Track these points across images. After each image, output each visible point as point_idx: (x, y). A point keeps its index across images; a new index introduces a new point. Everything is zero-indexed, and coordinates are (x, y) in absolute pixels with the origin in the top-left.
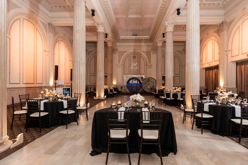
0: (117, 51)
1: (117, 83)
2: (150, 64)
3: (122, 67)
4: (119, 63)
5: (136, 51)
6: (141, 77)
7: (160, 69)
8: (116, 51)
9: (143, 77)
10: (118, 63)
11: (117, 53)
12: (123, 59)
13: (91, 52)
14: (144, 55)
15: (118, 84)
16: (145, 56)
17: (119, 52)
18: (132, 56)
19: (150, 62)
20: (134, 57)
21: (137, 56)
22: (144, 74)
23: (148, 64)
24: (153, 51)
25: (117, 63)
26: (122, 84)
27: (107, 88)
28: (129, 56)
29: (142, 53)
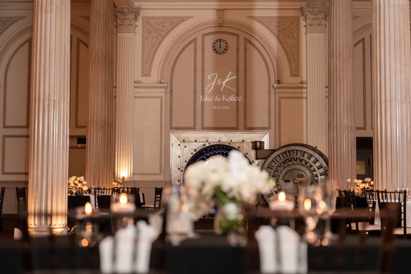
0: (136, 18)
1: (134, 174)
2: (296, 80)
3: (161, 92)
4: (146, 73)
5: (230, 16)
6: (255, 143)
7: (344, 97)
8: (132, 16)
9: (262, 143)
10: (144, 75)
11: (139, 30)
12: (167, 56)
13: (15, 20)
14: (268, 37)
15: (137, 178)
16: (273, 41)
17: (146, 20)
18: (209, 41)
19: (296, 72)
20: (220, 49)
21: (231, 41)
22: (269, 128)
23: (288, 79)
24: (310, 16)
25: (138, 76)
26: (161, 178)
27: (85, 188)
28: (195, 40)
29: (259, 28)
